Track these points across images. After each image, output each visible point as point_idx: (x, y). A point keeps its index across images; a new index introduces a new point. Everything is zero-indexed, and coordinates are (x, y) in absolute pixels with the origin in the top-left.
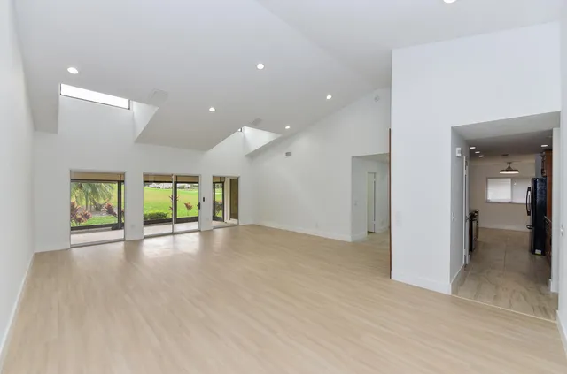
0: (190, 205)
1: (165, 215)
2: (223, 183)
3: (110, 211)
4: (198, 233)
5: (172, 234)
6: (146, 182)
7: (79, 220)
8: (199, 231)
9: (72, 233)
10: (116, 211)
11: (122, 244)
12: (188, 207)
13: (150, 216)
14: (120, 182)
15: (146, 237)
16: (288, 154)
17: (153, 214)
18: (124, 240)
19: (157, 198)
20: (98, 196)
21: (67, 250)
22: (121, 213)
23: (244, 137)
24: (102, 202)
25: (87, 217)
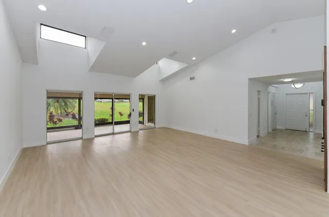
0: (122, 113)
1: (107, 120)
2: (143, 99)
3: (74, 117)
4: (129, 134)
5: (113, 134)
6: (96, 98)
7: (55, 123)
8: (130, 132)
9: (48, 132)
10: (77, 117)
11: (80, 141)
12: (121, 114)
13: (98, 120)
14: (80, 99)
15: (96, 136)
16: (192, 79)
17: (100, 119)
18: (81, 138)
19: (102, 108)
20: (67, 107)
21: (44, 146)
22: (80, 119)
23: (159, 68)
24: (70, 110)
25: (60, 120)
